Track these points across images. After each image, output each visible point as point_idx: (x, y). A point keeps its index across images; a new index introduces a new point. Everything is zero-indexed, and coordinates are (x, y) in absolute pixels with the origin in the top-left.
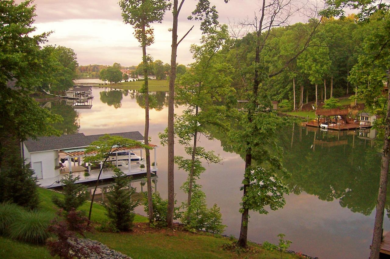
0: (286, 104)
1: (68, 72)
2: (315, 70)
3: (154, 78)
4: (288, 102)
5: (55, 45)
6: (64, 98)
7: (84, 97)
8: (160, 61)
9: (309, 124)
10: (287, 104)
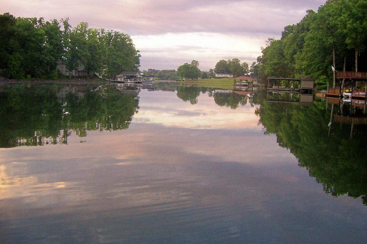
0: (322, 80)
1: (121, 57)
2: (350, 28)
3: (231, 77)
4: (326, 78)
5: (112, 30)
6: (115, 82)
7: (132, 81)
8: (237, 59)
9: (329, 94)
10: (324, 80)
